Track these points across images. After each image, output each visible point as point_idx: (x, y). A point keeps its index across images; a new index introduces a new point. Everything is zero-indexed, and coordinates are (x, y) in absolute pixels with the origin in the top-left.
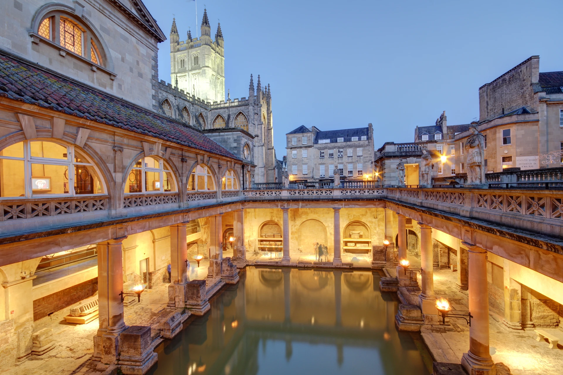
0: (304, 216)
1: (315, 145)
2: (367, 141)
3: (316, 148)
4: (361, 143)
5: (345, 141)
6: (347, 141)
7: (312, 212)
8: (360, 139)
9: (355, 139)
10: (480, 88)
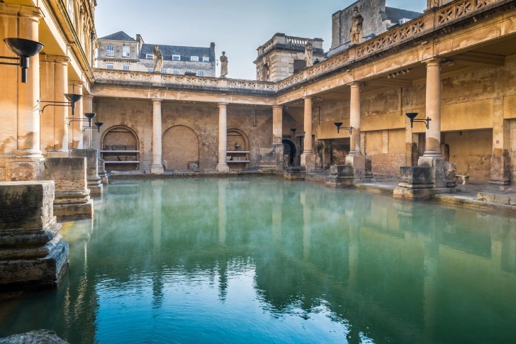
0: (169, 121)
1: (141, 60)
2: (210, 64)
3: (143, 64)
4: (203, 64)
5: (183, 59)
6: (185, 61)
7: (180, 116)
8: (201, 60)
9: (195, 58)
10: (333, 15)
